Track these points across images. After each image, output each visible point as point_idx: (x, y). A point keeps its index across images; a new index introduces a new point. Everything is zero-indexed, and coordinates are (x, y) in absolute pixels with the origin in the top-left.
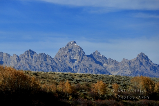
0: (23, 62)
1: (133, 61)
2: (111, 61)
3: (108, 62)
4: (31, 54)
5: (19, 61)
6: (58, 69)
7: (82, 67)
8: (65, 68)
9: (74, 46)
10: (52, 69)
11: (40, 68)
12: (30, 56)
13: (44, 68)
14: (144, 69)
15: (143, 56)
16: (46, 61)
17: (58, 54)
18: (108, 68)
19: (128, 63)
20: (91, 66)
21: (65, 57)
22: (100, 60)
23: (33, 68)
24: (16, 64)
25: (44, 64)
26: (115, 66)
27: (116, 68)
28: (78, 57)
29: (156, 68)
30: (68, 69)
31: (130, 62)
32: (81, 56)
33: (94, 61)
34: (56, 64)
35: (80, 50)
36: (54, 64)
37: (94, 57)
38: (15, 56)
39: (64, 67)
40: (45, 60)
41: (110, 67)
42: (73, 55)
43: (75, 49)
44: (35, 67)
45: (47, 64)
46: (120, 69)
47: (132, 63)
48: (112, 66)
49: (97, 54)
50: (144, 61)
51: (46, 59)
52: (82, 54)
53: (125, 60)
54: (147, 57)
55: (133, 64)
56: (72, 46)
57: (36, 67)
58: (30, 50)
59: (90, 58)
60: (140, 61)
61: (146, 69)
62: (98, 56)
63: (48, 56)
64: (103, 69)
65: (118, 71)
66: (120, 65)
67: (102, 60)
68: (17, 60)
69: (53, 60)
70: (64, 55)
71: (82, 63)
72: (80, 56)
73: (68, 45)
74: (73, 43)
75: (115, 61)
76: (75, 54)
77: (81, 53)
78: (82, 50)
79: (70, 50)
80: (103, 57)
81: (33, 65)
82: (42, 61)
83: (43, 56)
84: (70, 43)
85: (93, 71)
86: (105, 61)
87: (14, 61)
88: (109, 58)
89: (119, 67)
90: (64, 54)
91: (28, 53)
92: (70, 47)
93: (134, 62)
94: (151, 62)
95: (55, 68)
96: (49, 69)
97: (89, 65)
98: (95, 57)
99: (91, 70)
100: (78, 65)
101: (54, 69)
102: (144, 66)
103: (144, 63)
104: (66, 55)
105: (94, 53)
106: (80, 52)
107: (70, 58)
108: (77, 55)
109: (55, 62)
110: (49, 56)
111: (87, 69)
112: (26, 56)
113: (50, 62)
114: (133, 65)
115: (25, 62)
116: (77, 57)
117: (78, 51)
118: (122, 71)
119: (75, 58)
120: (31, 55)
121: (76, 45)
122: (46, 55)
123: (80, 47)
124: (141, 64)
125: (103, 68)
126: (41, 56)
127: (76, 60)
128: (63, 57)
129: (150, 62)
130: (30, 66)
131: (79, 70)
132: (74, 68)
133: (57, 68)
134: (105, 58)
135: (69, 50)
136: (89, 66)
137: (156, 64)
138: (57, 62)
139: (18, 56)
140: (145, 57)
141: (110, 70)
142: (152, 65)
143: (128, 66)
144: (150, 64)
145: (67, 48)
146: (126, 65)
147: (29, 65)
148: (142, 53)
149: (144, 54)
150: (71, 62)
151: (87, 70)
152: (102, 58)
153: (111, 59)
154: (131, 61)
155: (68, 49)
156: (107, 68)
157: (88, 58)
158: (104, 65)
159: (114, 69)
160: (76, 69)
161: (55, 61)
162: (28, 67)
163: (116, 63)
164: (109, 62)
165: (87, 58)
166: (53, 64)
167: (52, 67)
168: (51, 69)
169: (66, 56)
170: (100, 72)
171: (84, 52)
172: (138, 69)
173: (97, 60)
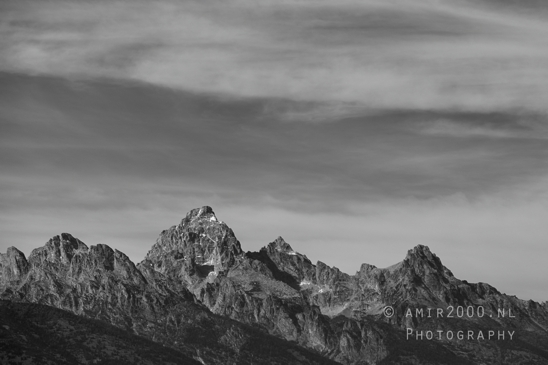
0: (37, 272)
1: (392, 272)
2: (324, 273)
3: (314, 275)
4: (67, 248)
5: (27, 270)
6: (146, 296)
7: (229, 291)
8: (172, 295)
9: (207, 223)
10: (129, 297)
11: (90, 291)
12: (63, 254)
13: (102, 294)
14: (427, 296)
15: (424, 257)
16: (112, 269)
17: (157, 247)
18: (315, 294)
19: (376, 277)
20: (257, 287)
21: (176, 258)
22: (291, 267)
23: (69, 291)
24: (17, 278)
25: (105, 281)
26: (337, 286)
27: (340, 293)
28: (220, 258)
29: (464, 293)
30: (181, 295)
31: (382, 275)
32: (227, 255)
33: (268, 271)
34: (144, 279)
35: (226, 236)
36: (136, 281)
37: (271, 258)
38: (13, 253)
39: (169, 291)
40: (109, 267)
41: (321, 291)
42: (203, 252)
43: (209, 233)
44: (74, 290)
45: (114, 280)
46: (352, 298)
47: (388, 280)
48: (327, 287)
49: (279, 250)
50: (427, 272)
51: (112, 264)
52: (230, 249)
53: (367, 268)
54: (436, 260)
55: (392, 282)
56: (201, 224)
57: (79, 290)
58: (65, 236)
59: (256, 262)
60: (413, 271)
61: (434, 299)
62: (285, 257)
63: (117, 255)
64: (295, 299)
65: (347, 304)
66: (351, 285)
67: (296, 269)
68: (19, 267)
69: (132, 269)
70: (173, 252)
71: (230, 279)
72: (224, 254)
73: (187, 220)
74: (203, 214)
75: (335, 271)
76: (210, 250)
77: (229, 245)
78: (233, 235)
79: (193, 237)
80: (299, 259)
81: (70, 282)
82: (98, 271)
83: (103, 254)
84: (193, 212)
85: (262, 304)
86: (304, 270)
87: (9, 270)
88: (319, 262)
89: (347, 289)
90: (174, 247)
91: (57, 245)
92: (194, 226)
93: (395, 277)
94: (450, 274)
95: (139, 292)
96: (119, 295)
97: (252, 283)
98: (276, 259)
99: (257, 301)
100: (218, 285)
101: (134, 297)
102: (426, 288)
103: (426, 280)
104: (180, 251)
105: (272, 245)
106: (225, 243)
107: (193, 260)
108: (214, 252)
109: (140, 274)
110: (121, 254)
111: (243, 296)
112: (52, 255)
113: (124, 273)
114: (392, 284)
115: (43, 274)
116: (214, 260)
117: (220, 238)
118: (357, 303)
119: (210, 262)
120: (66, 251)
121: (213, 218)
122: (112, 250)
123: (225, 227)
124: (417, 281)
125: (297, 295)
126: (95, 255)
127: (211, 268)
128: (172, 258)
129: (447, 276)
130: (59, 286)
131: (219, 300)
132: (203, 292)
133: (145, 293)
134: (307, 262)
135: (190, 234)
136: (250, 288)
137: (465, 282)
138: (147, 274)
139: (22, 254)
140: (430, 259)
141: (321, 299)
142: (452, 286)
143: (377, 288)
144: (446, 281)
145: (184, 231)
146: (369, 286)
147: (56, 282)
148: (421, 247)
149: (427, 249)
150: (195, 276)
151: (244, 299)
152: (296, 262)
153: (323, 266)
154: (385, 270)
155: (187, 233)
156: (311, 293)
157: (251, 263)
158: (301, 284)
159: (333, 296)
160: (211, 296)
161: (142, 270)
162: (52, 289)
163: (339, 278)
164: (317, 275)
165: (246, 262)
166: (132, 279)
167: (128, 291)
168: (126, 296)
169: (182, 256)
170: (285, 305)
171: (238, 243)
172: (408, 298)
173: (280, 269)
